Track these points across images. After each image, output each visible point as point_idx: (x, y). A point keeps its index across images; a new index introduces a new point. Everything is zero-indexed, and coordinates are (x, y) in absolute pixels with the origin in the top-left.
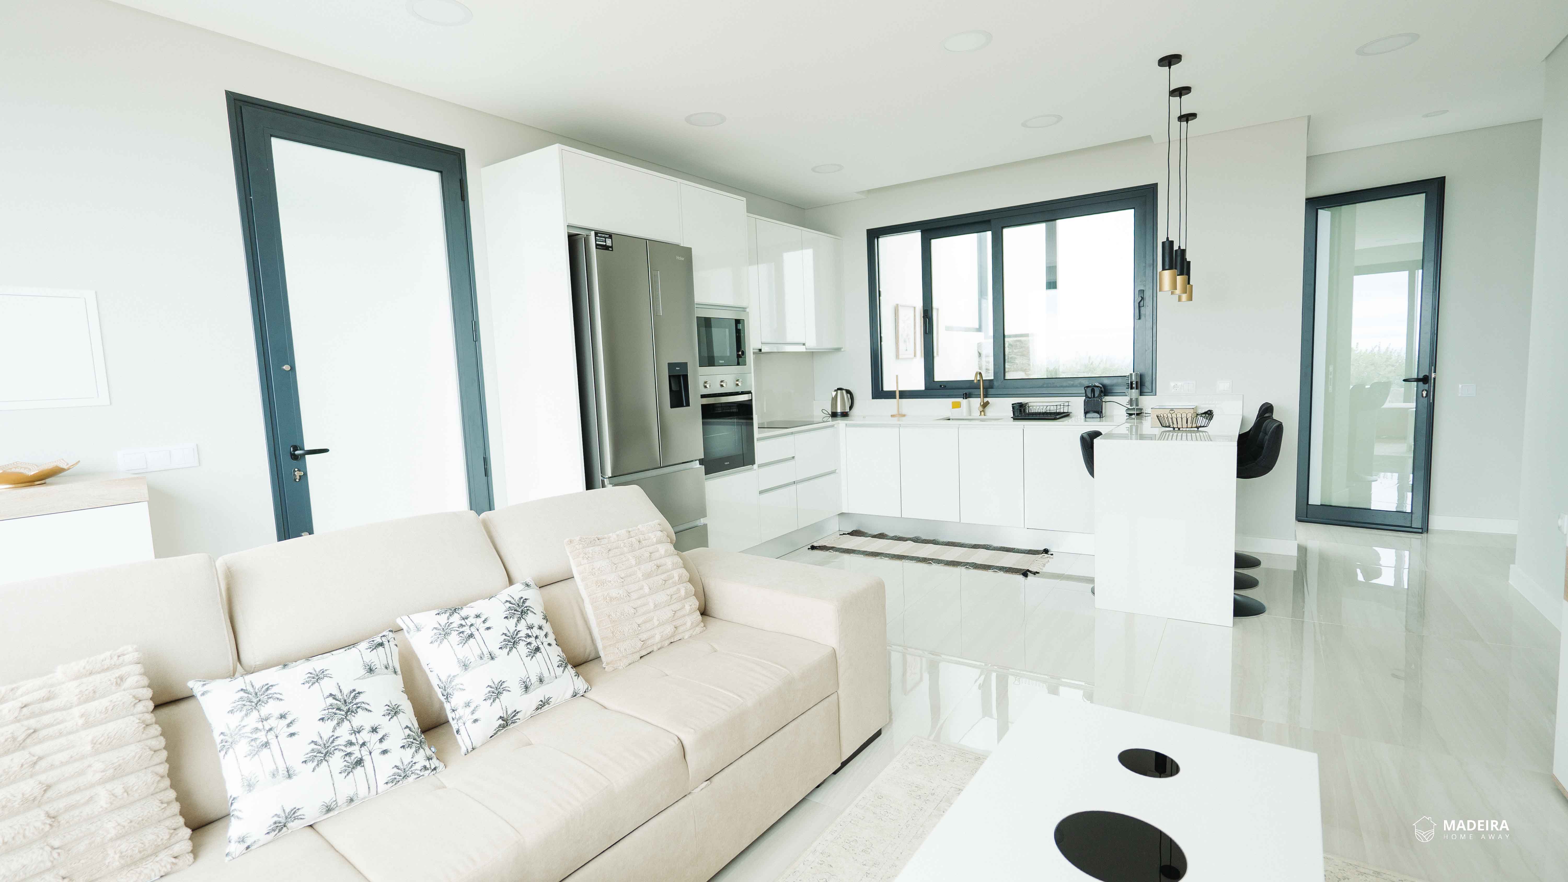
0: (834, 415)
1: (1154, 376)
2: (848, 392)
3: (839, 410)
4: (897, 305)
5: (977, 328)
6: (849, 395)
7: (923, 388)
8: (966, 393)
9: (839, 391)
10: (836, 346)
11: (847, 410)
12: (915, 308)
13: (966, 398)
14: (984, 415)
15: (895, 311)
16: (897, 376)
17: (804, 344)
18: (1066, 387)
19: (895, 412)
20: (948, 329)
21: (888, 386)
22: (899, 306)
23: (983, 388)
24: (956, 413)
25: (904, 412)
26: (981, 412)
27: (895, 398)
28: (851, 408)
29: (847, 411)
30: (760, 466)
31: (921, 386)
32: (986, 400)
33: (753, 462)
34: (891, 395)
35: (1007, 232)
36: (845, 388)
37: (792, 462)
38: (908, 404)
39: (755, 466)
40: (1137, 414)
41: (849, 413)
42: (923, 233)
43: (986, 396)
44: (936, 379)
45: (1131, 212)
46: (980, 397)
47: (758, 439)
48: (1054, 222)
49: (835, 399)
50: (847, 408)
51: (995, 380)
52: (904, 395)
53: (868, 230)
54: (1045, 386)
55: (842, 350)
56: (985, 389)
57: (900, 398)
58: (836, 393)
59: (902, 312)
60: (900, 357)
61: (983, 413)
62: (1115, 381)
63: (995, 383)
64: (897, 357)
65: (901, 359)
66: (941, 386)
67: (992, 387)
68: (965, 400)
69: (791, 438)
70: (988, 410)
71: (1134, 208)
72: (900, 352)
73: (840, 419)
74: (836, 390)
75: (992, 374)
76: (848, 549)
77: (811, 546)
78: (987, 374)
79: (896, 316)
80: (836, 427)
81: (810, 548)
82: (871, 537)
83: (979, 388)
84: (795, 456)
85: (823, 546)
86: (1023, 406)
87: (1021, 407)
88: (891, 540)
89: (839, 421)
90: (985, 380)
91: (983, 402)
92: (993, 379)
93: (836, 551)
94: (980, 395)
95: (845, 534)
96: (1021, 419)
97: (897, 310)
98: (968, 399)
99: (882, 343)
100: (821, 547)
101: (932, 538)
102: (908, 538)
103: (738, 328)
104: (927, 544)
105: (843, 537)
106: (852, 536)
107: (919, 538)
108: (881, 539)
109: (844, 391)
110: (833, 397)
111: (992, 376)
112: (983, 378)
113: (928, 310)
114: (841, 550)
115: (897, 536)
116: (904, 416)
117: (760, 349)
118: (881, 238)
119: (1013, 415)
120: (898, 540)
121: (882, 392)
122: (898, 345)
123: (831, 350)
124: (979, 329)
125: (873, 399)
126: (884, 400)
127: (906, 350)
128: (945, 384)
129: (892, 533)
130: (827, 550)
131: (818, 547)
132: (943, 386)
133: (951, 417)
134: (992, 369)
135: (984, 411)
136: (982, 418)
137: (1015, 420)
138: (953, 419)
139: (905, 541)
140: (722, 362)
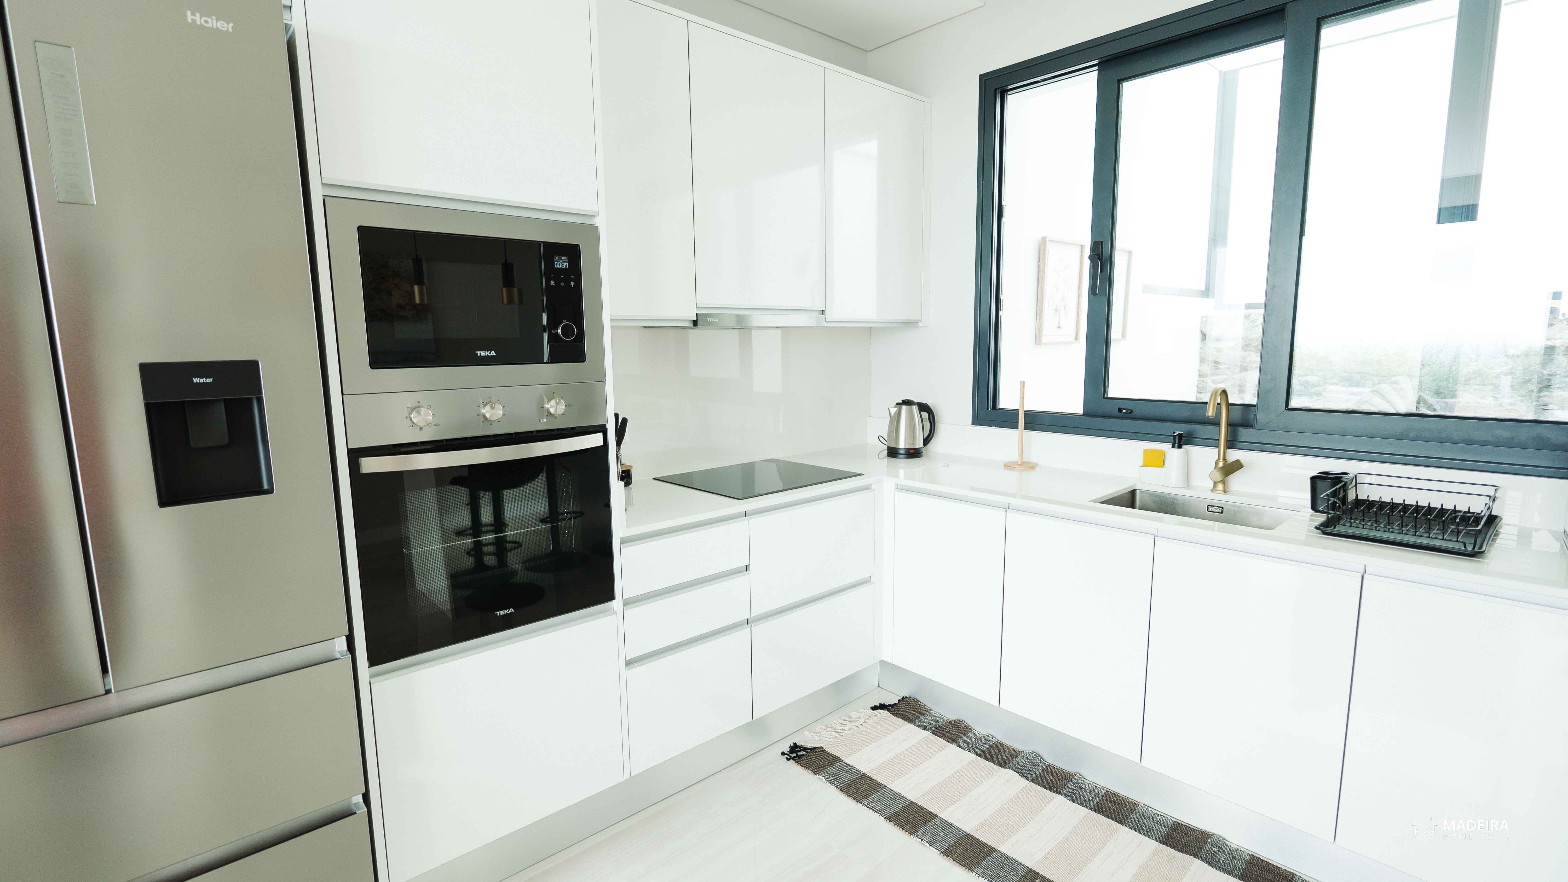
0: (893, 453)
2: (924, 407)
3: (902, 445)
4: (1044, 239)
5: (1203, 291)
6: (925, 415)
7: (1079, 409)
8: (1180, 435)
9: (904, 407)
11: (919, 444)
13: (1180, 447)
14: (1225, 491)
15: (1040, 251)
17: (823, 312)
19: (1013, 458)
20: (1147, 290)
21: (1005, 400)
22: (1049, 241)
23: (1229, 424)
24: (1150, 483)
25: (1033, 456)
26: (1215, 483)
27: (1016, 427)
28: (926, 441)
29: (917, 447)
30: (626, 603)
31: (1075, 406)
32: (1234, 455)
33: (609, 595)
34: (1007, 419)
36: (916, 401)
37: (743, 579)
38: (1043, 442)
39: (616, 604)
41: (923, 450)
42: (1104, 69)
43: (1232, 444)
44: (1112, 393)
46: (1218, 446)
47: (623, 541)
49: (895, 420)
50: (917, 442)
51: (1260, 408)
52: (1036, 421)
53: (982, 78)
54: (1412, 434)
55: (920, 325)
56: (1233, 426)
57: (1026, 428)
58: (897, 408)
59: (1053, 253)
60: (1044, 339)
61: (1220, 486)
63: (1262, 417)
64: (1038, 340)
65: (1046, 344)
66: (1120, 410)
67: (1246, 424)
68: (1177, 451)
69: (743, 523)
70: (1236, 480)
72: (1045, 331)
73: (902, 463)
74: (897, 404)
75: (1253, 392)
76: (864, 774)
77: (792, 745)
78: (1241, 391)
79: (1039, 261)
80: (874, 490)
81: (786, 749)
82: (932, 730)
83: (1217, 424)
84: (749, 565)
85: (815, 748)
86: (1345, 488)
87: (1340, 488)
88: (972, 752)
89: (902, 465)
90: (1231, 405)
91: (1224, 459)
92: (1254, 406)
93: (832, 780)
94: (1218, 440)
95: (882, 707)
96: (1339, 529)
97: (1045, 249)
98: (1184, 446)
99: (1001, 313)
100: (807, 752)
101: (1069, 768)
102: (1014, 750)
103: (557, 265)
104: (1051, 789)
105: (876, 715)
106: (896, 715)
107: (1037, 761)
108: (952, 742)
109: (914, 407)
110: (892, 415)
111: (1255, 397)
112: (1230, 402)
113: (1102, 242)
114: (846, 779)
115: (991, 737)
116: (1030, 467)
117: (694, 321)
118: (1009, 93)
119: (1314, 507)
120: (986, 758)
121: (994, 411)
122: (1040, 318)
123: (894, 325)
124: (1207, 292)
125: (975, 422)
126: (993, 430)
127: (1059, 327)
128: (1130, 405)
129: (981, 728)
130: (816, 770)
131: (805, 749)
132: (1124, 411)
133: (1139, 487)
134: (1252, 378)
135: (1223, 482)
136: (1219, 498)
137: (1325, 533)
138: (1142, 492)
139: (1003, 767)
140: (487, 353)
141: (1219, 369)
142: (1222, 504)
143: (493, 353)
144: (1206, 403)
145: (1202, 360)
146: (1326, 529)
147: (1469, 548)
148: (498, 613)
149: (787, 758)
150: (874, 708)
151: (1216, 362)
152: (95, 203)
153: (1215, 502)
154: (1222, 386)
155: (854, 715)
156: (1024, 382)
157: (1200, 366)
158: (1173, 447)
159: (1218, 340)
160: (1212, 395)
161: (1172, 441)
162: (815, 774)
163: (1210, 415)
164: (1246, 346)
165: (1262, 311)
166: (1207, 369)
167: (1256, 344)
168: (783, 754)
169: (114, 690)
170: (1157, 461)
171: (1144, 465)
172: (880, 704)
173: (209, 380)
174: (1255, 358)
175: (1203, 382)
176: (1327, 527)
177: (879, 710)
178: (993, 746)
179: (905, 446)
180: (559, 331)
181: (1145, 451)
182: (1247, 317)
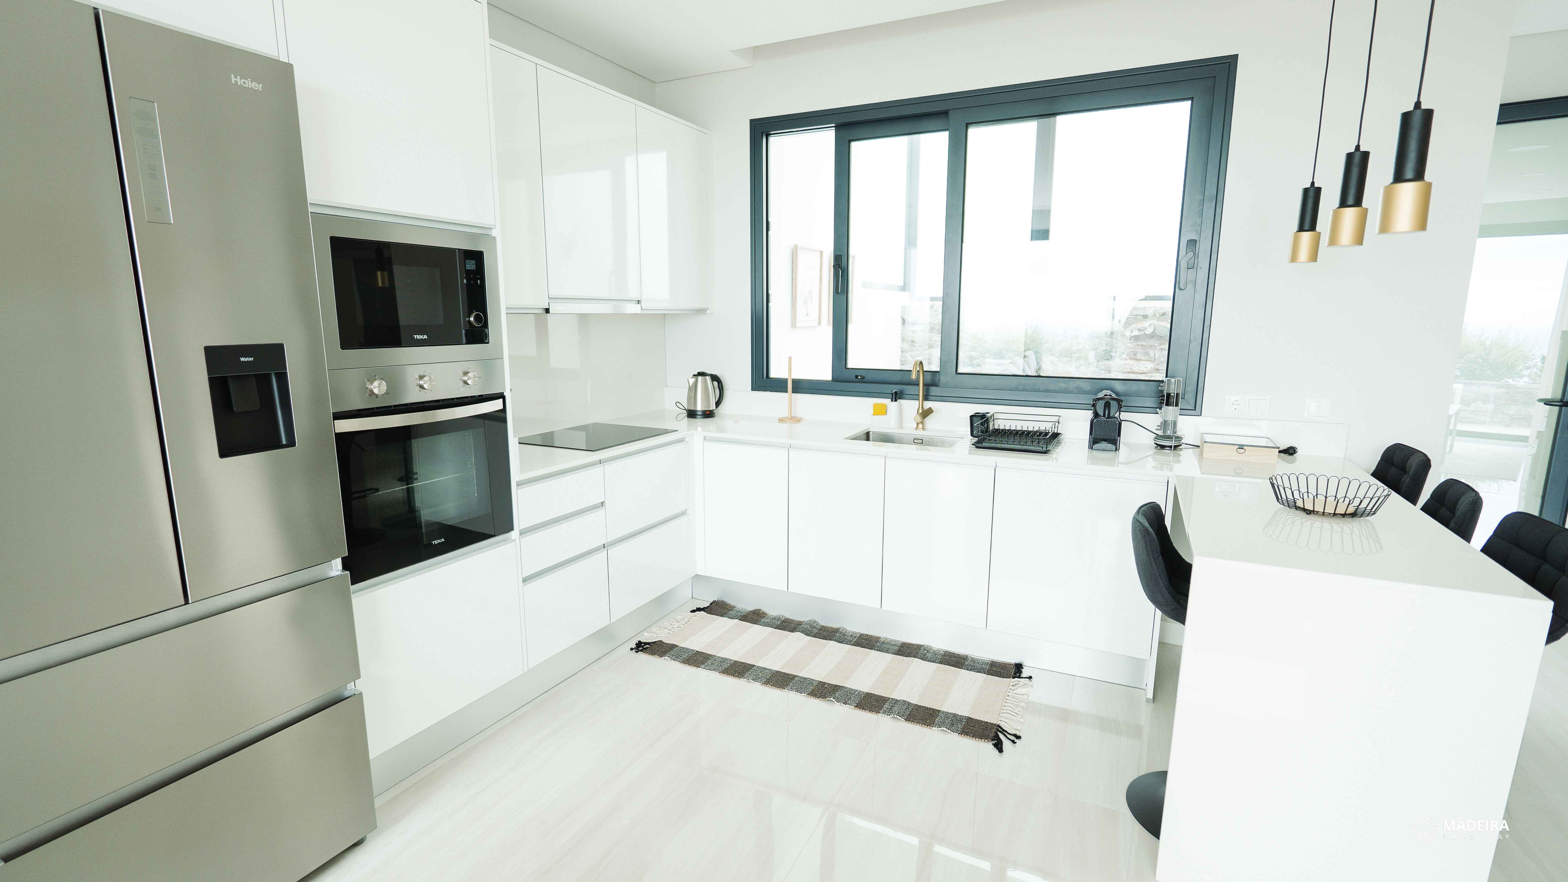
0: (692, 414)
1: (1200, 385)
2: (715, 378)
3: (699, 408)
4: (796, 245)
5: (902, 286)
6: (716, 383)
7: (829, 377)
8: (896, 393)
9: (700, 378)
10: (697, 306)
11: (713, 407)
12: (821, 252)
13: (896, 401)
14: (923, 429)
15: (793, 255)
16: (790, 358)
17: (639, 302)
18: (1055, 391)
19: (785, 413)
21: (777, 371)
22: (798, 247)
23: (924, 385)
24: (878, 425)
25: (799, 414)
26: (917, 424)
27: (786, 392)
28: (718, 404)
29: (711, 409)
30: (522, 533)
31: (825, 374)
32: (928, 404)
33: (510, 527)
34: (779, 386)
35: (975, 134)
36: (708, 372)
37: (601, 512)
38: (804, 400)
39: (514, 534)
40: (1174, 446)
41: (715, 412)
42: (838, 128)
43: (926, 398)
44: (850, 365)
45: (1185, 106)
46: (918, 400)
47: (519, 484)
48: (1052, 119)
49: (693, 389)
50: (711, 405)
51: (942, 373)
52: (800, 387)
53: (752, 121)
54: (1021, 388)
55: (708, 312)
56: (927, 386)
57: (793, 392)
58: (694, 379)
59: (802, 256)
60: (798, 325)
61: (920, 426)
62: (1134, 387)
63: (943, 379)
64: (794, 325)
65: (798, 329)
66: (857, 377)
67: (934, 384)
68: (894, 403)
69: (598, 470)
70: (929, 420)
71: (1192, 99)
72: (798, 318)
73: (700, 422)
74: (694, 375)
75: (937, 364)
76: (697, 651)
77: (637, 642)
78: (930, 363)
79: (793, 264)
80: (687, 442)
81: (634, 646)
82: (739, 618)
83: (918, 385)
84: (604, 502)
85: (655, 642)
86: (987, 421)
87: (985, 421)
88: (770, 627)
89: (700, 424)
90: (926, 371)
91: (922, 408)
92: (938, 372)
93: (676, 658)
94: (918, 395)
95: (699, 609)
96: (984, 444)
97: (797, 254)
98: (898, 400)
99: (770, 304)
100: (651, 645)
101: (835, 626)
102: (798, 621)
103: (468, 267)
104: (826, 639)
105: (696, 616)
106: (710, 613)
107: (815, 625)
108: (755, 624)
109: (707, 377)
110: (691, 385)
111: (938, 367)
112: (925, 370)
113: (841, 255)
114: (685, 656)
115: (781, 616)
116: (798, 420)
117: (546, 309)
118: (772, 136)
119: (972, 435)
120: (781, 629)
121: (767, 379)
122: (795, 307)
123: (690, 312)
124: (904, 288)
125: (752, 390)
126: (768, 393)
127: (807, 315)
128: (863, 373)
129: (773, 611)
130: (662, 655)
131: (648, 643)
132: (860, 377)
133: (872, 430)
134: (936, 353)
135: (922, 423)
136: (920, 433)
137: (977, 447)
138: (874, 433)
139: (793, 632)
140: (421, 337)
141: (915, 346)
142: (922, 437)
143: (425, 337)
144: (911, 371)
145: (903, 340)
146: (979, 445)
147: (1044, 449)
148: (433, 542)
149: (636, 651)
150: (693, 611)
151: (913, 341)
152: (172, 223)
153: (917, 436)
154: (919, 359)
155: (679, 617)
156: (791, 357)
157: (902, 344)
158: (892, 401)
159: (913, 324)
160: (914, 365)
161: (891, 397)
162: (661, 657)
163: (914, 378)
164: (932, 329)
165: (941, 303)
166: (906, 346)
167: (938, 328)
168: (632, 649)
169: (191, 601)
170: (881, 411)
171: (874, 414)
172: (697, 608)
173: (251, 359)
174: (938, 338)
175: (904, 356)
176: (978, 443)
177: (697, 612)
178: (783, 621)
179: (701, 408)
180: (472, 319)
181: (875, 405)
182: (931, 307)
